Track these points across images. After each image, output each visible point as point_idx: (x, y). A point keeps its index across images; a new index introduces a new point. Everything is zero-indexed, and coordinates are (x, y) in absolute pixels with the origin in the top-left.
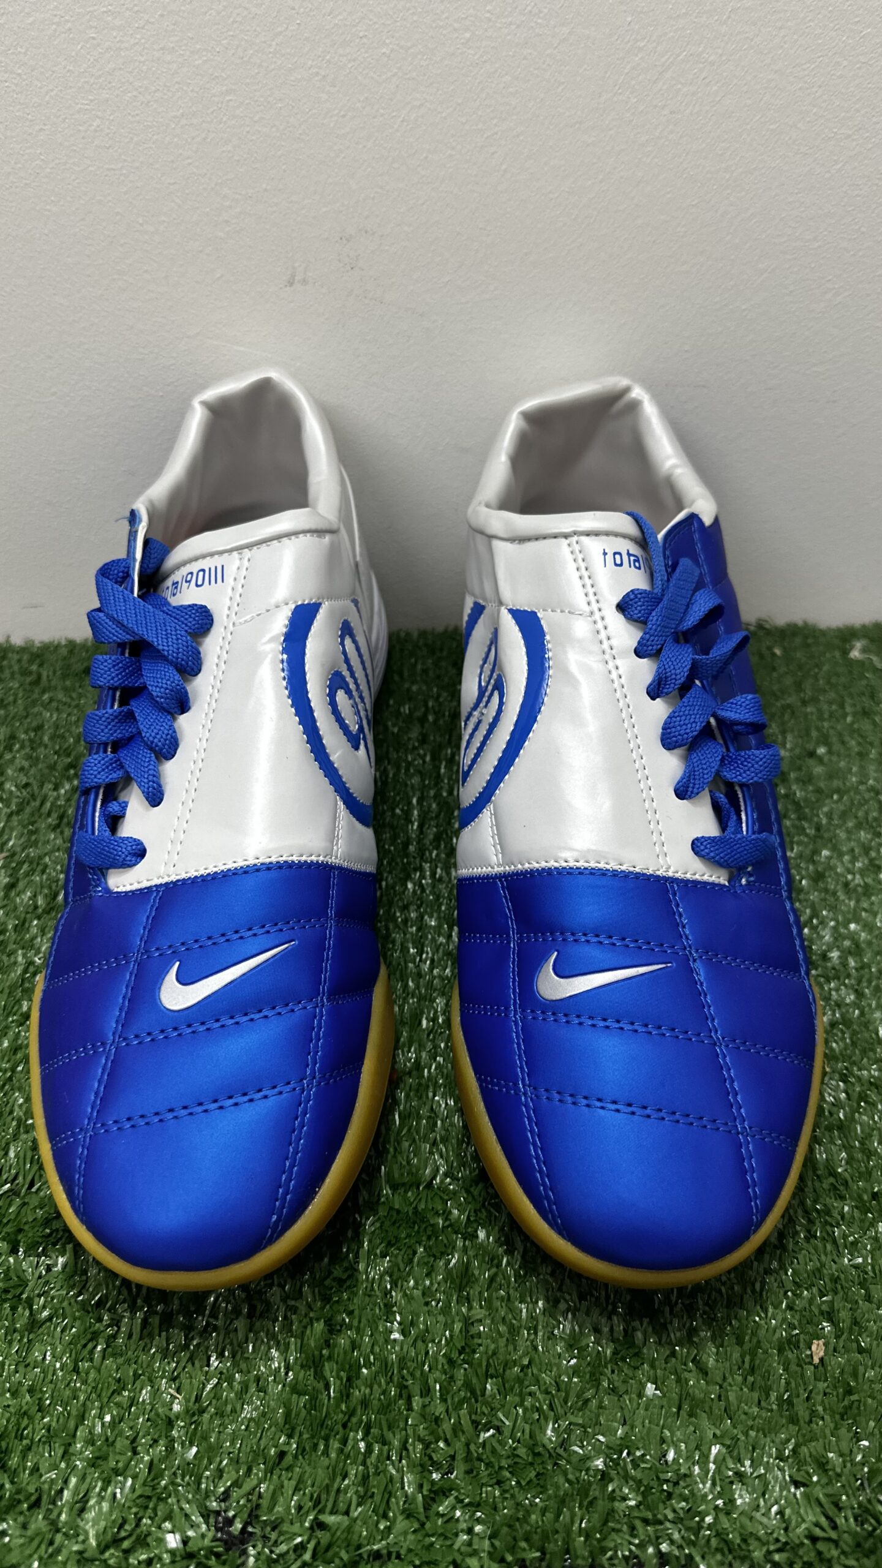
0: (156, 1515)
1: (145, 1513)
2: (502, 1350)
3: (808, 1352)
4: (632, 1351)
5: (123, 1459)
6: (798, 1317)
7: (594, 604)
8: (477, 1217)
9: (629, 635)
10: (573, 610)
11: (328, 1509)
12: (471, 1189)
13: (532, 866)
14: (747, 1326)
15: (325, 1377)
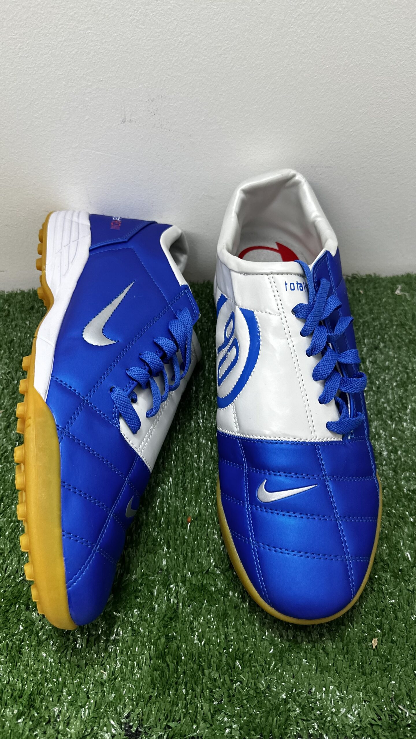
0: (99, 725)
1: (95, 724)
2: (242, 648)
3: (371, 644)
4: (296, 646)
5: (84, 701)
6: (366, 628)
7: (281, 309)
8: (229, 586)
9: (298, 325)
10: (271, 312)
11: (171, 720)
12: (226, 573)
13: (253, 437)
14: (345, 633)
15: (167, 662)
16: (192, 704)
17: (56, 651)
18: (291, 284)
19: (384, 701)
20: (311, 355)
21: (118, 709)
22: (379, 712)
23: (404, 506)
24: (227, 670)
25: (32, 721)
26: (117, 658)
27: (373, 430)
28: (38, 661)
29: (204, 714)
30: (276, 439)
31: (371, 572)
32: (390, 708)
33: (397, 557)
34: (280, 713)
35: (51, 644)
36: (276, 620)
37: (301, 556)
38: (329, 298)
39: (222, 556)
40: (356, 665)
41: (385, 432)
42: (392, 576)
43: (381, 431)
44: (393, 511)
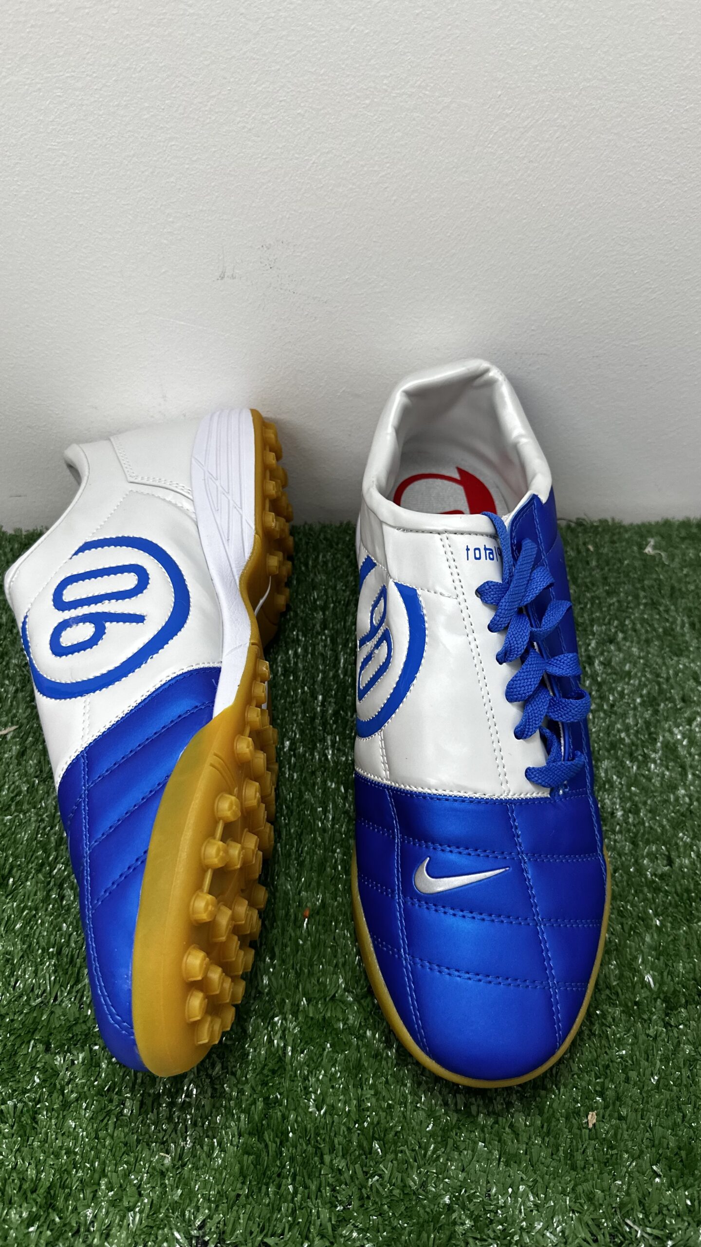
1: (150, 1237)
2: (383, 1121)
3: (586, 1120)
4: (469, 1120)
5: (133, 1200)
6: (580, 1094)
7: (459, 588)
8: (366, 1022)
9: (484, 614)
10: (444, 592)
11: (270, 1233)
12: (362, 1001)
13: (411, 789)
14: (546, 1102)
15: (265, 1141)
16: (302, 1209)
17: (92, 1118)
18: (475, 549)
19: (603, 1212)
20: (505, 662)
21: (187, 1213)
22: (595, 1230)
23: (645, 899)
24: (360, 1155)
25: (51, 1231)
26: (186, 1132)
27: (603, 775)
28: (63, 1134)
29: (321, 1225)
30: (445, 793)
31: (590, 1006)
32: (613, 1223)
33: (632, 983)
34: (441, 1226)
35: (84, 1107)
36: (438, 1079)
37: (480, 980)
38: (535, 571)
39: (357, 974)
40: (561, 1153)
41: (621, 779)
42: (623, 1012)
43: (615, 777)
44: (629, 907)
